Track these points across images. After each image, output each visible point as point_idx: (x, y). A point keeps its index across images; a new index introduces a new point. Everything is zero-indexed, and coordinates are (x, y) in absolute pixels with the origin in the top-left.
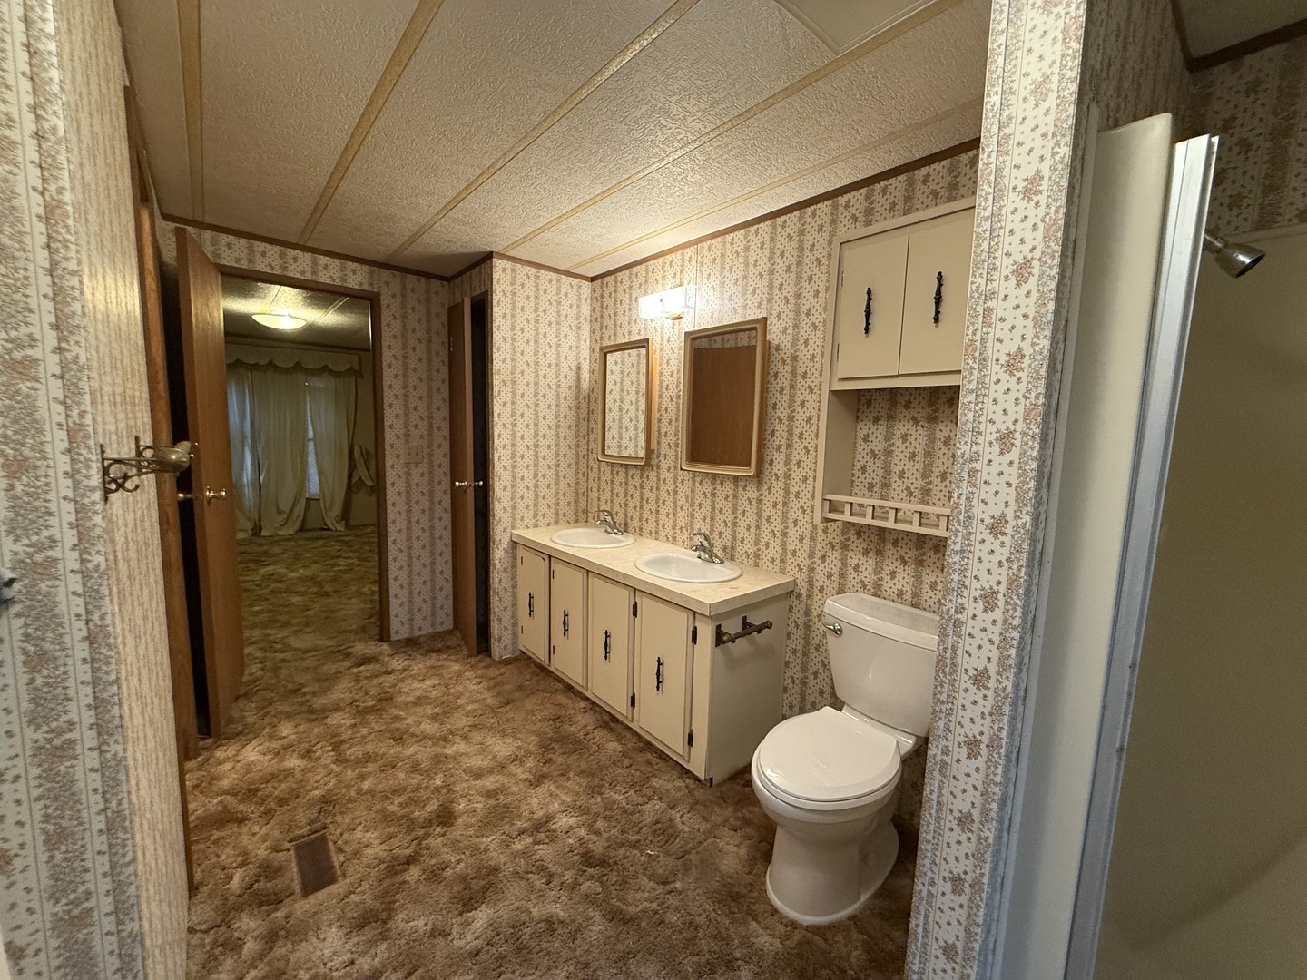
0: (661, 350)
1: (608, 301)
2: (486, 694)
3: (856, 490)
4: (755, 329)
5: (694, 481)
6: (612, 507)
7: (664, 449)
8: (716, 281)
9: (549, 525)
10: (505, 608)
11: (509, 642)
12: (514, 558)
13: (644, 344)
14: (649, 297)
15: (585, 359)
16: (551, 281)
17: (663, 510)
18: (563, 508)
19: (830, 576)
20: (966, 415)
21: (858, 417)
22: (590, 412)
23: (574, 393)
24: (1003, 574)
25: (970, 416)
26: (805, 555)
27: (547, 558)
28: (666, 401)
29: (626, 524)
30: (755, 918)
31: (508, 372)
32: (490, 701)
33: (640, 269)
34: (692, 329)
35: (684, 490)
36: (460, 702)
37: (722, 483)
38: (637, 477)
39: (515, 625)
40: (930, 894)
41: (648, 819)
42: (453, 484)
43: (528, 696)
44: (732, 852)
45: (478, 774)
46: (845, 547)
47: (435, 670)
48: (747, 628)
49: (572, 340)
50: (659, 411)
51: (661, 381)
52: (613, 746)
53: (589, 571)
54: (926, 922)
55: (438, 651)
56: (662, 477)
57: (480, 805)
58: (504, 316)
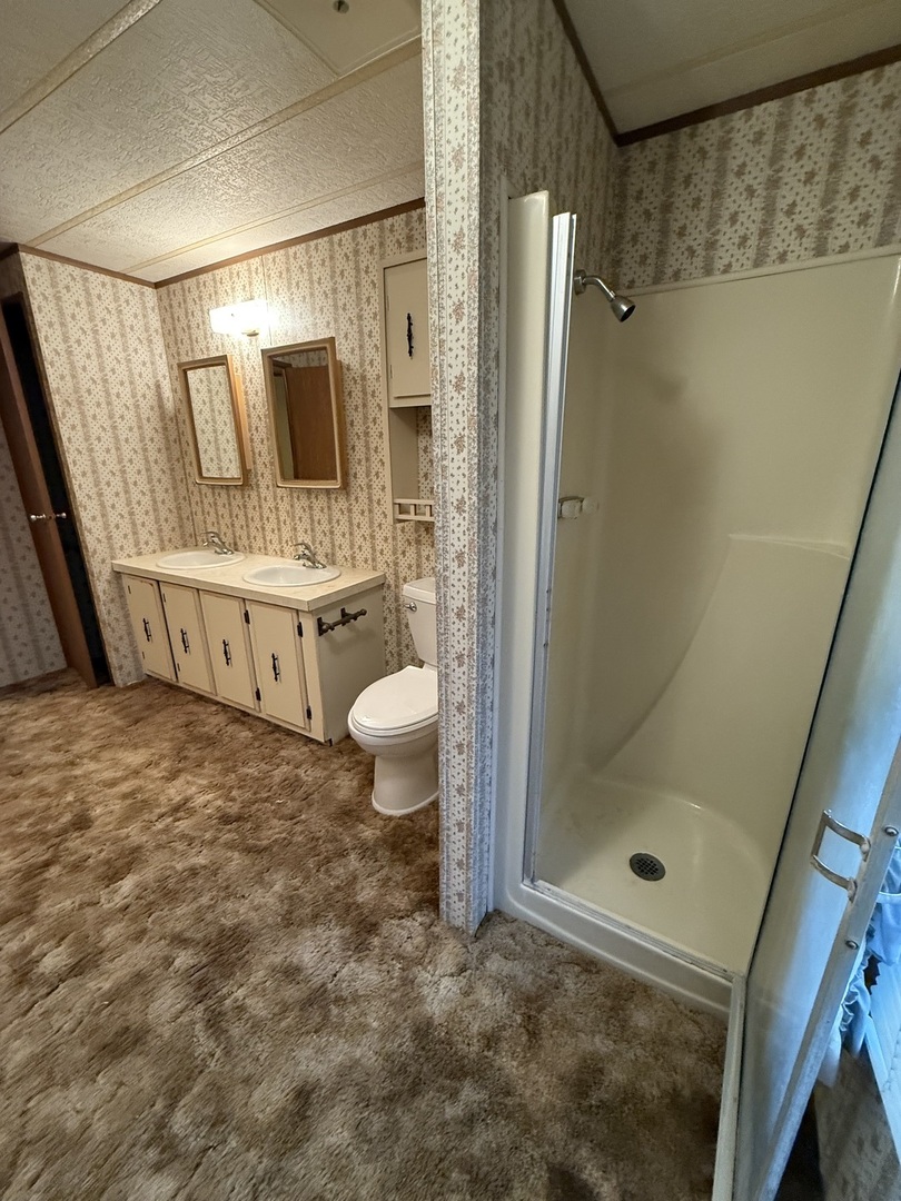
0: (243, 367)
1: (179, 312)
2: (114, 718)
3: (422, 494)
4: (325, 348)
5: (292, 497)
6: (219, 529)
7: (260, 468)
8: (284, 296)
9: (154, 552)
10: (121, 638)
11: (132, 669)
12: (120, 588)
13: (222, 361)
14: (221, 309)
15: (164, 376)
16: (104, 285)
17: (268, 527)
18: (167, 534)
19: (410, 567)
20: (436, 426)
21: (418, 432)
22: (180, 434)
23: (157, 414)
24: (465, 540)
25: (438, 425)
26: (390, 552)
27: (155, 583)
28: (254, 420)
29: (235, 544)
30: (362, 822)
31: (71, 391)
32: (119, 723)
33: (206, 277)
34: (269, 347)
35: (284, 506)
36: (84, 730)
37: (316, 497)
38: (238, 496)
39: (135, 652)
40: (448, 760)
41: (277, 779)
42: (29, 518)
43: (158, 712)
44: (345, 786)
45: (113, 783)
46: (418, 542)
47: (52, 708)
48: (346, 618)
49: (144, 355)
50: (250, 431)
51: (247, 400)
52: (245, 734)
53: (198, 590)
54: (447, 778)
55: (51, 691)
56: (263, 496)
57: (117, 806)
58: (51, 325)
